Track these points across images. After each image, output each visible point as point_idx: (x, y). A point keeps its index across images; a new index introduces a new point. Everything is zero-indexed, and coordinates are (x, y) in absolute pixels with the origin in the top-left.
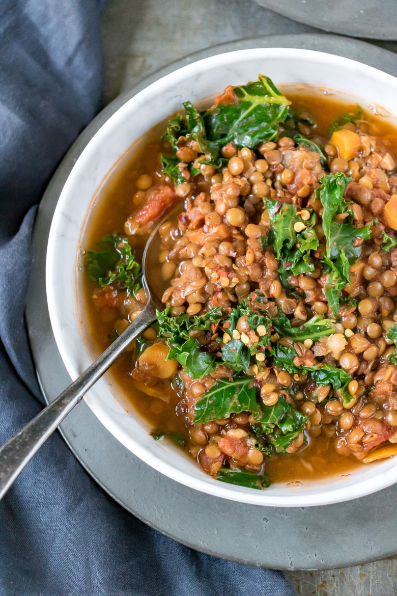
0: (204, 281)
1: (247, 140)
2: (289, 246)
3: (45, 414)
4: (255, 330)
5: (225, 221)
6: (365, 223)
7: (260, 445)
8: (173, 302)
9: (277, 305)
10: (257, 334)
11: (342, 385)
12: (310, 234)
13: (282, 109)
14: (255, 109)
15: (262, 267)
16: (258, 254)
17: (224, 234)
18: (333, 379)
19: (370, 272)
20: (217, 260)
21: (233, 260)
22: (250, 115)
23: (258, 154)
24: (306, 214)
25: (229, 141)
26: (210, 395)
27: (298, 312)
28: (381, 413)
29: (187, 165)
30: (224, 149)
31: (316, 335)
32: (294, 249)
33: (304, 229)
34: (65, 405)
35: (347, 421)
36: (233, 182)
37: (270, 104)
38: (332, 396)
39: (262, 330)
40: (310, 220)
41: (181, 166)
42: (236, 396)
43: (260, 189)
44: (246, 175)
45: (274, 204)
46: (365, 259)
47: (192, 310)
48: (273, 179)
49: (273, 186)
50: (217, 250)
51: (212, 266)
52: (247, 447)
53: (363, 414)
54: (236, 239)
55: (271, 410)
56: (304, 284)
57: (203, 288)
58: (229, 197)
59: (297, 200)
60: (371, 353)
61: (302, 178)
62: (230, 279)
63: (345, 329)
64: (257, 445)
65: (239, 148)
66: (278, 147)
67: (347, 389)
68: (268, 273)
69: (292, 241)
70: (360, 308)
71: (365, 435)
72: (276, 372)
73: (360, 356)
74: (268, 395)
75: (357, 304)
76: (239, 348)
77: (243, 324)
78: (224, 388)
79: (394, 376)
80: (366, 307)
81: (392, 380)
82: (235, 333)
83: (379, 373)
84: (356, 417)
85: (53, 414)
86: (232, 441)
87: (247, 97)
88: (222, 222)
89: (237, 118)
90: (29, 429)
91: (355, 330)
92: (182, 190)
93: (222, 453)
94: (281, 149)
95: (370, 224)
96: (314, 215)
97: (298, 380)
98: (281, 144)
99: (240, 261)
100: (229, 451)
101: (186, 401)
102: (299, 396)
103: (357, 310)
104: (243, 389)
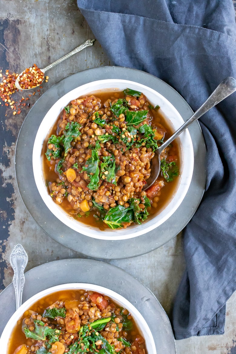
0: (141, 157)
1: (120, 208)
2: (111, 166)
3: (199, 116)
4: (126, 136)
5: (131, 179)
6: (83, 173)
7: (126, 102)
8: (151, 153)
9: (116, 147)
10: (125, 135)
11: (97, 119)
12: (103, 170)
13: (107, 219)
14: (116, 220)
15: (120, 160)
16: (122, 164)
17: (132, 174)
18: (100, 121)
19: (83, 156)
20: (136, 163)
21: (130, 163)
22: (118, 218)
23: (117, 202)
24: (103, 177)
25: (127, 208)
26: (141, 121)
27: (109, 144)
28: (85, 110)
29: (142, 202)
30: (129, 206)
31: (104, 136)
32: (109, 165)
33: (105, 172)
34: (192, 119)
35: (97, 108)
36: (127, 192)
37: (111, 221)
38: (101, 116)
39: (123, 136)
40: (102, 175)
41: (144, 202)
42: (133, 119)
43: (118, 189)
44: (122, 195)
45: (114, 182)
46: (84, 161)
47: (145, 149)
48: (112, 194)
49: (113, 191)
50: (135, 168)
51: (138, 162)
52: (131, 102)
53: (91, 109)
54: (128, 172)
55: (122, 113)
56: (107, 153)
57: (141, 155)
58: (129, 187)
59: (105, 184)
60: (87, 129)
61: (103, 192)
62: (132, 156)
63: (94, 138)
64: (127, 102)
65: (123, 206)
66: (109, 205)
67: (96, 117)
68: (119, 158)
69: (110, 168)
70: (88, 144)
71: (92, 102)
72: (119, 126)
73: (90, 128)
74: (123, 117)
75: (89, 146)
76: (131, 132)
77: (129, 139)
78: (136, 123)
79: (80, 120)
80: (86, 145)
81: (81, 118)
82: (132, 137)
83: (85, 122)
84: (93, 109)
85: (196, 116)
86: (135, 104)
87: (119, 224)
88: (132, 178)
89: (123, 218)
90: (205, 111)
91: (91, 137)
92: (144, 194)
93: (139, 101)
94: (109, 204)
95: (82, 172)
96: (100, 177)
97: (111, 123)
98: (108, 206)
99: (128, 163)
100: (137, 101)
101: (149, 121)
102: (111, 118)
103: (89, 144)
104: (130, 121)
